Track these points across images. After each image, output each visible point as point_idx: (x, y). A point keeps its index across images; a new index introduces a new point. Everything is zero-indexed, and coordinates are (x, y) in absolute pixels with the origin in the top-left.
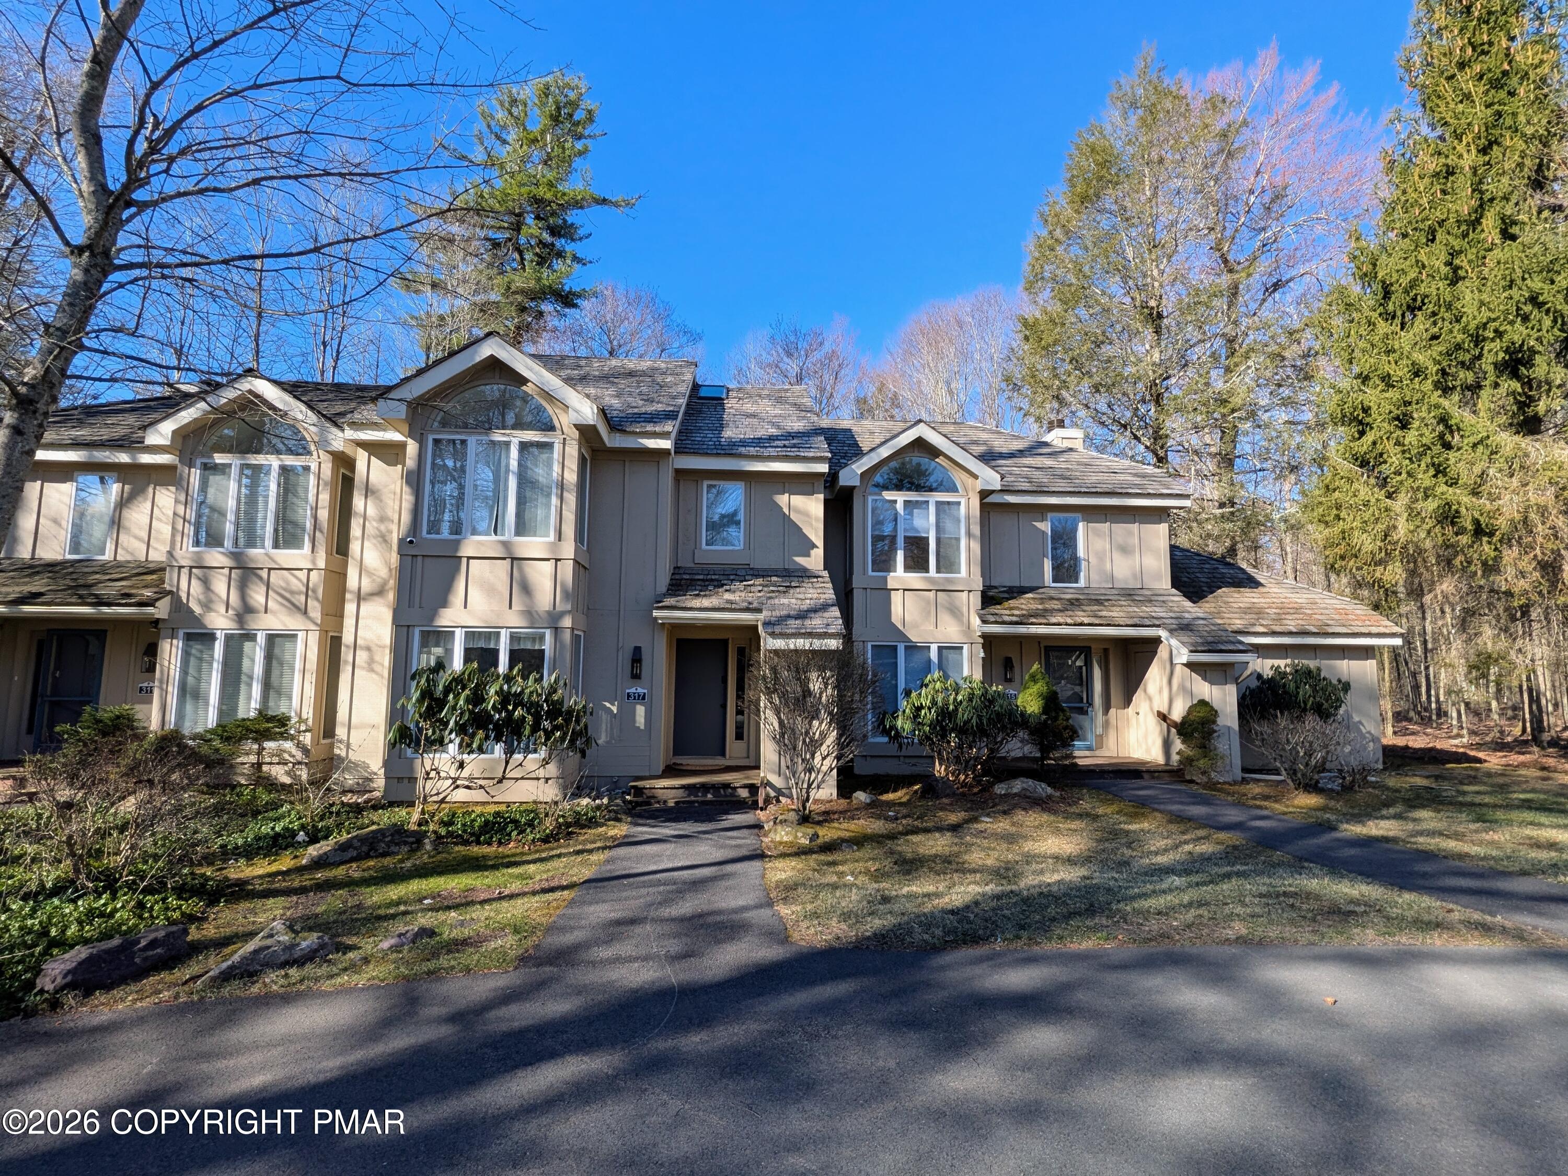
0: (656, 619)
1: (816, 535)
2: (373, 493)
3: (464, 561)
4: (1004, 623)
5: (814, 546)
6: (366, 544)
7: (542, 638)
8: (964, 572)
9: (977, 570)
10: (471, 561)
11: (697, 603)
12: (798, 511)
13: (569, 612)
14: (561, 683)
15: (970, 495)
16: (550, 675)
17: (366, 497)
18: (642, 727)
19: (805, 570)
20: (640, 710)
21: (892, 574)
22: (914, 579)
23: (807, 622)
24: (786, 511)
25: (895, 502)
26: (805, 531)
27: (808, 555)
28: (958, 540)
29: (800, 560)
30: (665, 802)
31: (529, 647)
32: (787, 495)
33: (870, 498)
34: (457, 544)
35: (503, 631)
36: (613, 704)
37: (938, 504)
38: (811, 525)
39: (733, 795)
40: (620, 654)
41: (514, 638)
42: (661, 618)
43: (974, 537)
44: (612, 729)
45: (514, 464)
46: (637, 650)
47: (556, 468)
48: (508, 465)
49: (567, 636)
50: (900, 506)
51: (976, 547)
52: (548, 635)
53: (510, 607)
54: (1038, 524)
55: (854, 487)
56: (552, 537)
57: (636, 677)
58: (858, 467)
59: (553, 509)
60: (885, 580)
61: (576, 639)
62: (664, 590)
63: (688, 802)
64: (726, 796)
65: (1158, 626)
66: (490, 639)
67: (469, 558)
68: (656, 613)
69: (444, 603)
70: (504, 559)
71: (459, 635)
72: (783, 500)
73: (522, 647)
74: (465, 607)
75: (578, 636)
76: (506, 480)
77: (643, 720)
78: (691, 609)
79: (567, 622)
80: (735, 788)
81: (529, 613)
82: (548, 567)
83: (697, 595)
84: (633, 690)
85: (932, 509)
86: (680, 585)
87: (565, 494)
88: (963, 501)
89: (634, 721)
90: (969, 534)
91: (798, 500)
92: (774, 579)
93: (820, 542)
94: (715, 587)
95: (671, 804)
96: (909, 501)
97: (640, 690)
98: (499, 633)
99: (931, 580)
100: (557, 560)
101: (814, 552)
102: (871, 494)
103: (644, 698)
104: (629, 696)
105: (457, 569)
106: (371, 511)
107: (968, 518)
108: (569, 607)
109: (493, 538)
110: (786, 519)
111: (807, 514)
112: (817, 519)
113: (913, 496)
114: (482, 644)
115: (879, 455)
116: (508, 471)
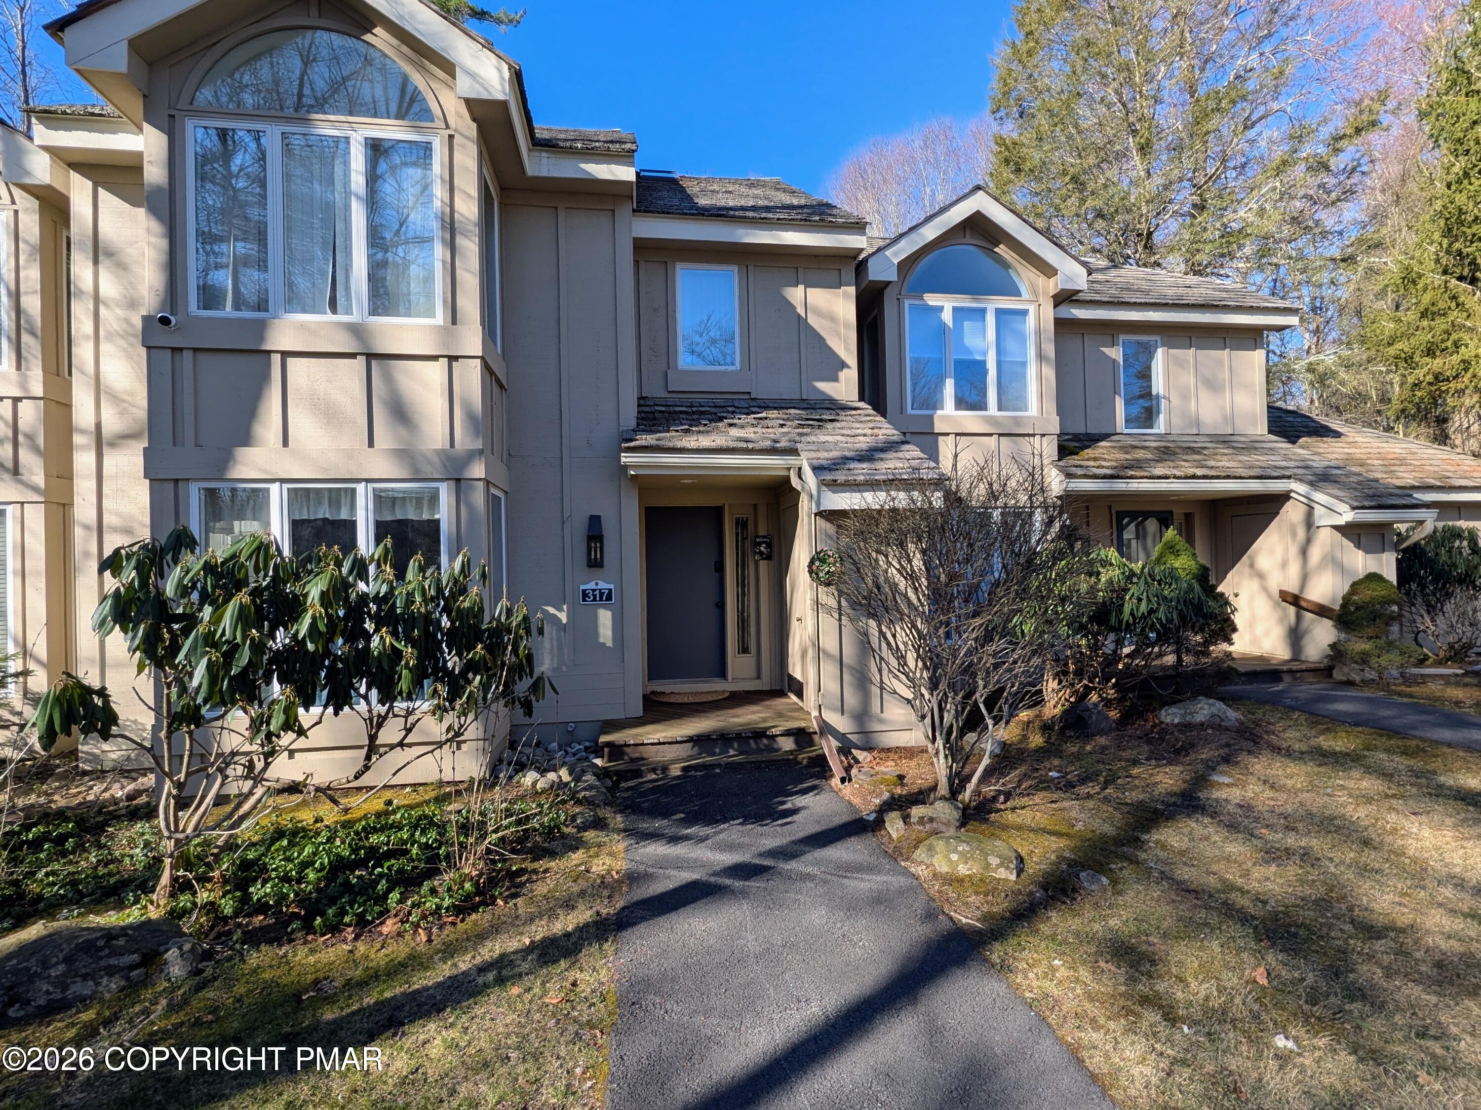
0: (626, 467)
1: (847, 349)
2: (110, 254)
3: (276, 359)
4: (1095, 477)
5: (843, 365)
6: (104, 347)
7: (434, 498)
8: (1033, 410)
9: (1051, 407)
10: (290, 361)
11: (691, 442)
12: (819, 313)
13: (481, 452)
14: (476, 573)
15: (1041, 300)
16: (452, 559)
17: (96, 262)
18: (609, 644)
19: (832, 401)
20: (605, 617)
21: (939, 412)
22: (969, 420)
23: (882, 466)
24: (801, 311)
25: (941, 309)
26: (830, 342)
27: (836, 379)
28: (1024, 364)
29: (825, 387)
30: (665, 769)
31: (412, 515)
32: (801, 287)
33: (907, 303)
34: (260, 328)
35: (360, 488)
36: (560, 610)
37: (999, 312)
38: (838, 335)
39: (771, 749)
40: (567, 527)
41: (381, 500)
42: (634, 467)
43: (1047, 360)
44: (560, 648)
45: (358, 181)
46: (595, 521)
47: (439, 192)
48: (347, 183)
49: (478, 497)
50: (947, 316)
51: (1050, 373)
52: (445, 494)
53: (371, 444)
54: (1106, 350)
55: (888, 283)
56: (440, 318)
57: (595, 564)
58: (895, 254)
59: (438, 267)
60: (930, 419)
61: (493, 502)
62: (633, 423)
63: (703, 766)
64: (759, 751)
65: (1289, 477)
66: (339, 503)
67: (285, 354)
68: (626, 458)
69: (246, 439)
70: (353, 356)
71: (276, 495)
72: (796, 294)
73: (399, 516)
74: (285, 443)
75: (496, 499)
76: (347, 208)
77: (609, 633)
78: (682, 450)
79: (478, 470)
80: (773, 737)
81: (404, 454)
82: (436, 372)
83: (687, 431)
84: (591, 585)
85: (990, 319)
86: (655, 419)
87: (460, 241)
88: (1032, 309)
89: (596, 634)
90: (1041, 357)
91: (819, 297)
92: (792, 411)
93: (851, 359)
94: (710, 421)
95: (675, 771)
96: (961, 309)
97: (602, 585)
98: (353, 491)
99: (991, 420)
100: (452, 359)
101: (843, 375)
102: (909, 297)
103: (609, 598)
104: (585, 594)
105: (265, 377)
106: (109, 287)
107: (1039, 332)
108: (478, 444)
109: (330, 317)
110: (801, 322)
111: (832, 318)
112: (847, 325)
113: (964, 301)
114: (324, 512)
115: (922, 236)
116: (348, 193)
